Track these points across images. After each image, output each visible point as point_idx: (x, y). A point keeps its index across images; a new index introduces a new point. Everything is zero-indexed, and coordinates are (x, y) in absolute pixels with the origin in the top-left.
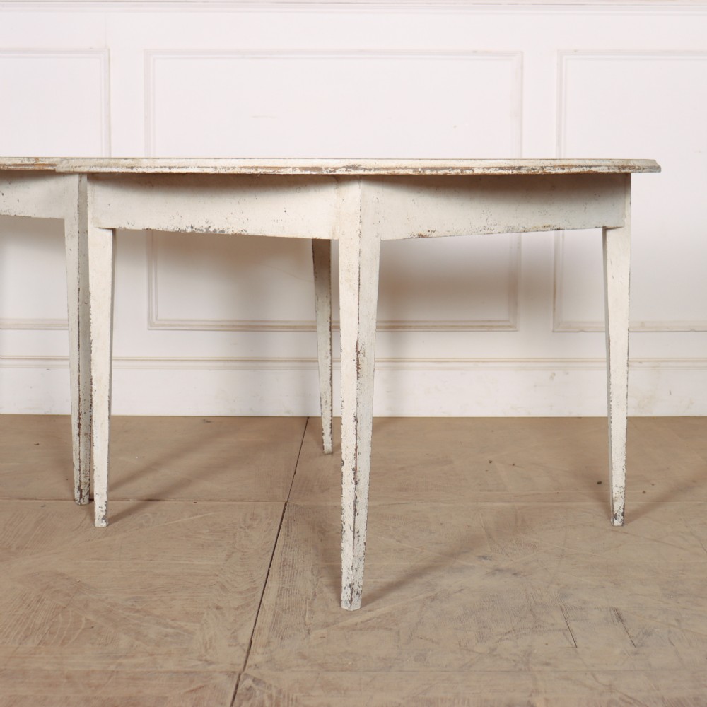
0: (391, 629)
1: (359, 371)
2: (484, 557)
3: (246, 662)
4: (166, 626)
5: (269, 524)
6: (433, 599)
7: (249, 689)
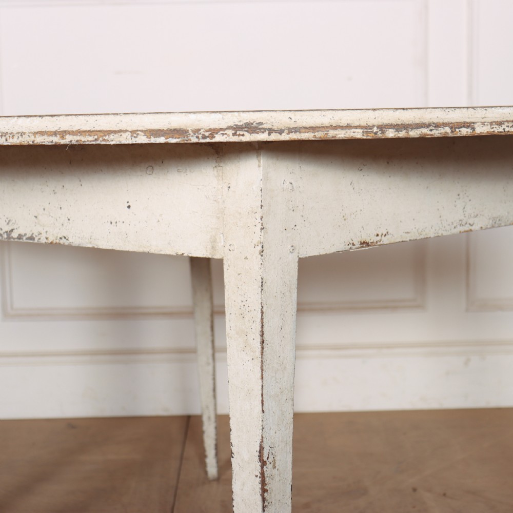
1: (266, 494)
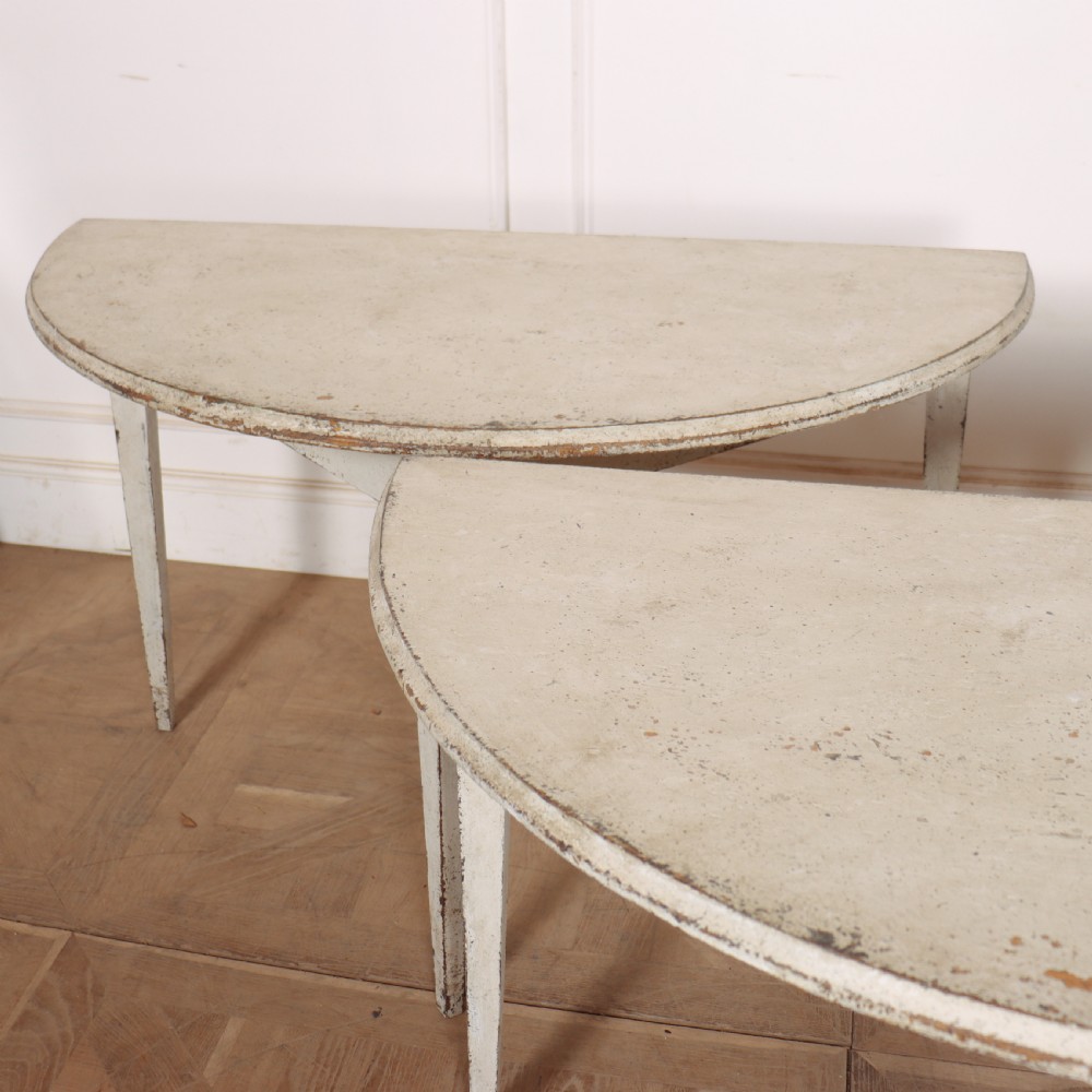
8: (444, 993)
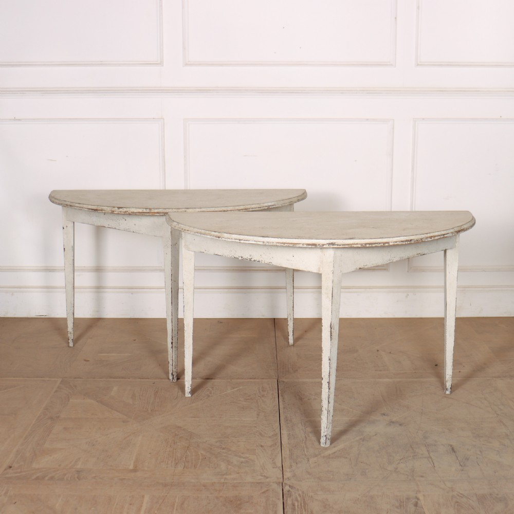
0: (346, 458)
1: (332, 337)
2: (384, 414)
3: (283, 477)
4: (240, 457)
5: (273, 394)
6: (363, 440)
7: (289, 491)
8: (172, 374)
